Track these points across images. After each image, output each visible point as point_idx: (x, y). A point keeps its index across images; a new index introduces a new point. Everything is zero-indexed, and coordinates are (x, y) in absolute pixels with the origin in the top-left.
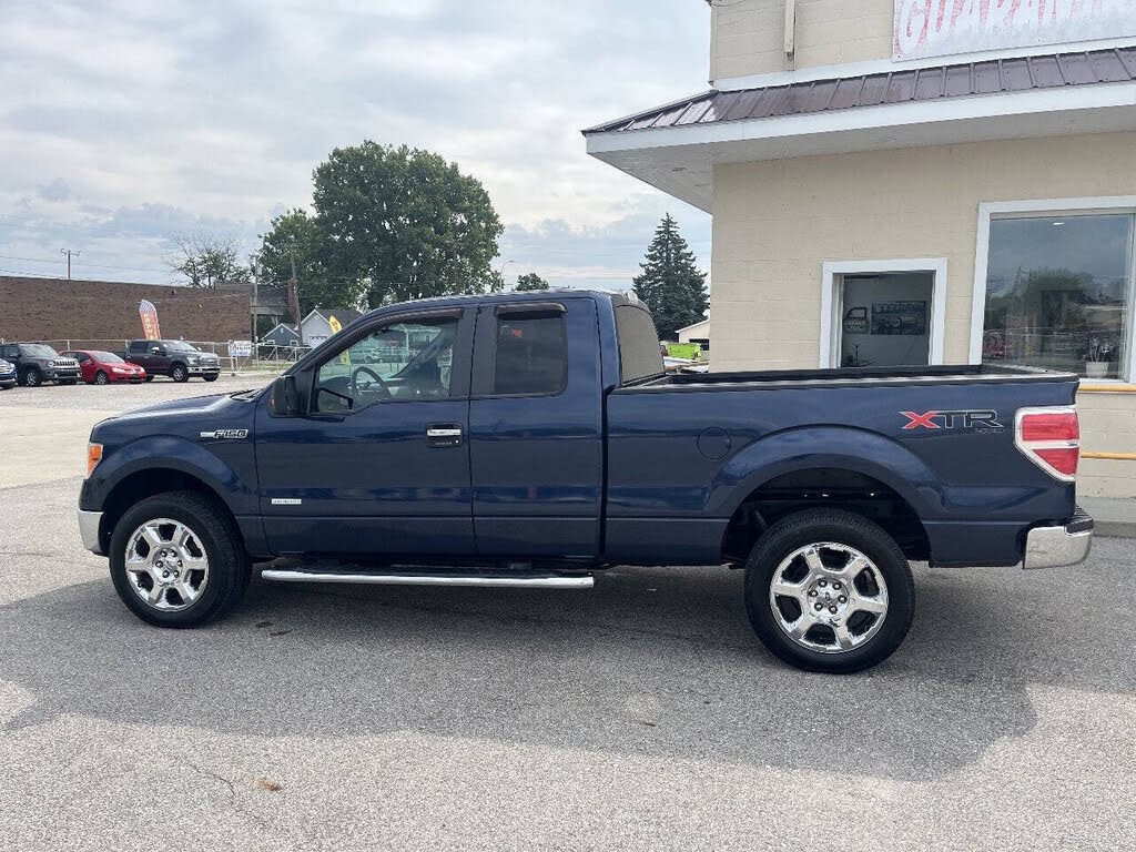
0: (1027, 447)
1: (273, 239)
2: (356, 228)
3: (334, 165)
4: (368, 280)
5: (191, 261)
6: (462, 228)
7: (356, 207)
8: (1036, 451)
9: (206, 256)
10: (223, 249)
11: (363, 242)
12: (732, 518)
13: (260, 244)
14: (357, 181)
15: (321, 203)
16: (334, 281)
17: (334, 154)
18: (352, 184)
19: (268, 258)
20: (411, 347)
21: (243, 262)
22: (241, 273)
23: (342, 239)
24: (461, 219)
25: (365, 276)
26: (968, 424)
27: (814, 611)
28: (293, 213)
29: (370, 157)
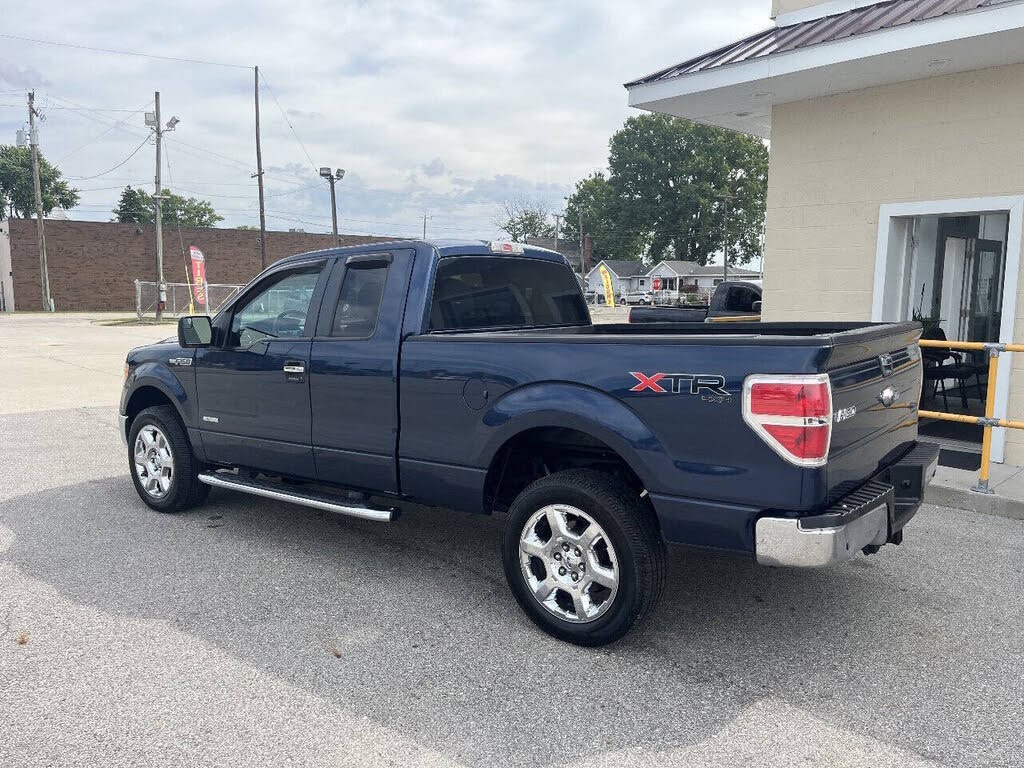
0: (756, 421)
1: (576, 200)
2: (644, 187)
3: (627, 132)
4: (652, 234)
5: (512, 221)
6: (741, 182)
7: (645, 167)
8: (766, 427)
9: (524, 216)
10: (537, 210)
11: (649, 199)
12: (490, 470)
13: (565, 204)
14: (646, 145)
15: (615, 165)
16: (621, 235)
17: (629, 122)
18: (641, 148)
19: (572, 216)
20: (681, 291)
21: (551, 221)
22: (550, 230)
23: (631, 196)
24: (740, 173)
25: (648, 230)
26: (695, 390)
27: (557, 575)
28: (593, 176)
29: (659, 122)
